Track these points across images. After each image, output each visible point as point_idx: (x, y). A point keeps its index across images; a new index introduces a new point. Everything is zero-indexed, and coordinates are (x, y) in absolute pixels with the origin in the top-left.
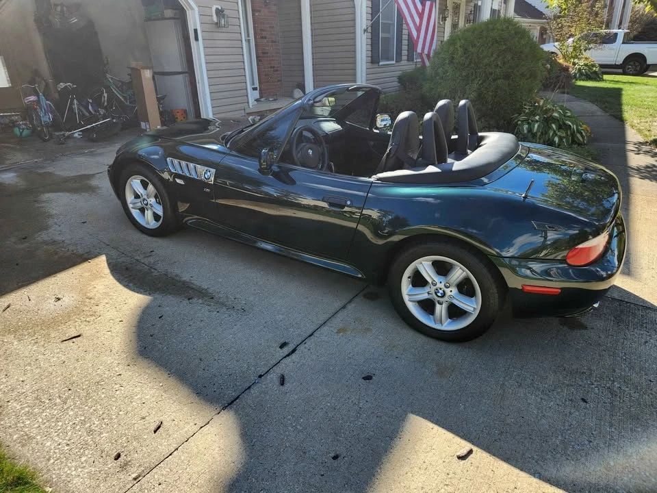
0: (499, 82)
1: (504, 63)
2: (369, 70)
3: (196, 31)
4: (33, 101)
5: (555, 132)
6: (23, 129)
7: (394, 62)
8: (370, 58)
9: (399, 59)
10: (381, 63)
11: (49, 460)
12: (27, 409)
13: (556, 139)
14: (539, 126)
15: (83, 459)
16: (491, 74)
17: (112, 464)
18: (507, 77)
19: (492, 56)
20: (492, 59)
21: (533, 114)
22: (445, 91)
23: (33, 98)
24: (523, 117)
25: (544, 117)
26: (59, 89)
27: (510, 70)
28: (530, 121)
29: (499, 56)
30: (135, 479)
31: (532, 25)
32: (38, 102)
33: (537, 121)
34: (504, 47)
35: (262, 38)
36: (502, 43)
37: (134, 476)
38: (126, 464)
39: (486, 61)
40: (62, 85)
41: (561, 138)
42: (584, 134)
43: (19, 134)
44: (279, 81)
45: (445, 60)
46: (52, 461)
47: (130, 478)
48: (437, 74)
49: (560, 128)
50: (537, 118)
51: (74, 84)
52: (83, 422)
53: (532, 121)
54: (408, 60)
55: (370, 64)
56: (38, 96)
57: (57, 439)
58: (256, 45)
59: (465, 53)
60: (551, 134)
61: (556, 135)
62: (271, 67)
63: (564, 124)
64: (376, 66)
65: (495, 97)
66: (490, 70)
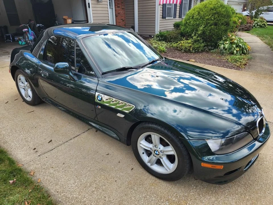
0: (212, 26)
1: (215, 19)
2: (160, 21)
3: (89, 4)
4: (26, 31)
5: (234, 48)
6: (23, 42)
7: (173, 18)
8: (162, 16)
9: (175, 17)
10: (166, 18)
11: (12, 148)
12: (7, 134)
13: (235, 52)
14: (228, 46)
15: (23, 149)
16: (209, 23)
17: (32, 151)
18: (216, 24)
19: (210, 15)
20: (210, 17)
21: (226, 40)
22: (190, 30)
23: (26, 30)
24: (222, 42)
25: (230, 42)
26: (37, 27)
27: (217, 22)
28: (224, 43)
29: (212, 16)
30: (39, 156)
31: (239, 3)
32: (28, 31)
33: (227, 44)
34: (215, 12)
35: (118, 7)
36: (214, 10)
37: (39, 155)
38: (37, 151)
39: (207, 17)
40: (38, 25)
41: (237, 51)
42: (247, 50)
43: (21, 44)
44: (124, 25)
45: (190, 17)
46: (12, 149)
47: (37, 155)
48: (187, 23)
49: (237, 46)
50: (227, 42)
51: (43, 25)
52: (25, 139)
53: (225, 43)
54: (179, 17)
55: (161, 19)
56: (28, 29)
57: (15, 143)
58: (115, 10)
59: (199, 14)
60: (233, 49)
61: (235, 50)
62: (121, 20)
63: (239, 45)
64: (164, 19)
65: (210, 33)
66: (209, 22)
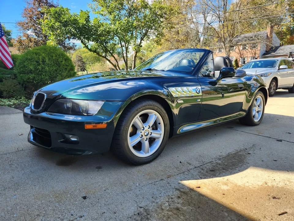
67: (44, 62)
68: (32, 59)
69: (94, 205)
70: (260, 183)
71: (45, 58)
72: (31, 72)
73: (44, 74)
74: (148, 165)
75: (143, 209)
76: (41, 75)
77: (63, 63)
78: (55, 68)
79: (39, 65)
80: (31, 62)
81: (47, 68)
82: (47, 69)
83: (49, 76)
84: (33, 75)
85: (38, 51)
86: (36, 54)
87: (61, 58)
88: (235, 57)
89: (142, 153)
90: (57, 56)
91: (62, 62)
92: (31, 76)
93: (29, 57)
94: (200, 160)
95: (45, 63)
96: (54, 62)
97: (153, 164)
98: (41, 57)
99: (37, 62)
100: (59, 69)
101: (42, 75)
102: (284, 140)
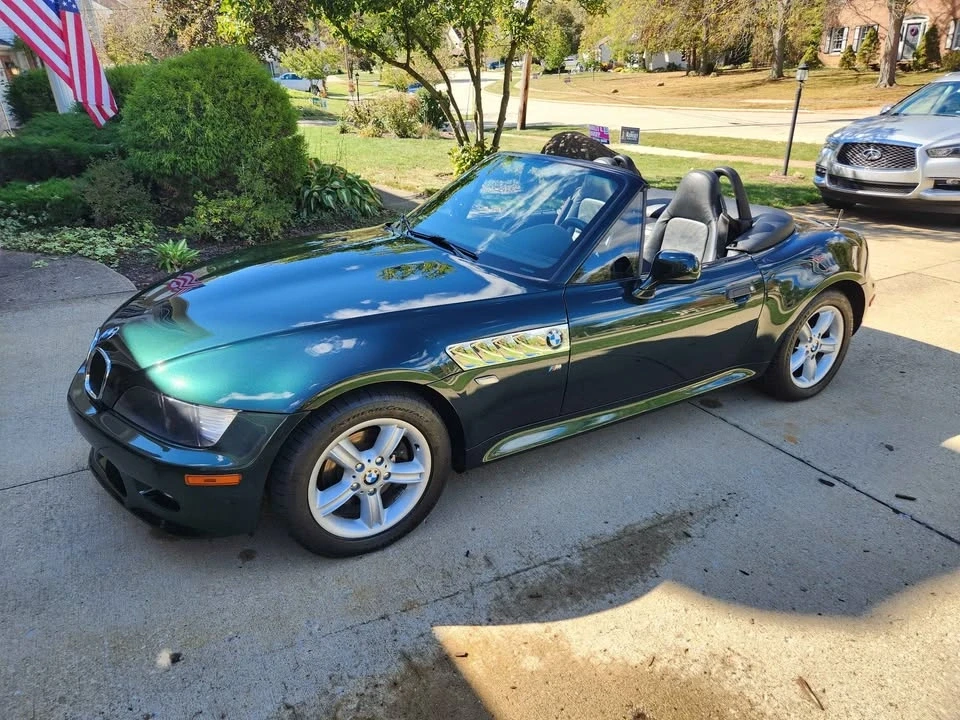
67: (199, 109)
68: (165, 103)
69: (187, 684)
70: (635, 659)
71: (202, 98)
72: (164, 144)
73: (201, 150)
74: (376, 556)
75: (291, 711)
76: (193, 154)
77: (258, 111)
78: (232, 133)
79: (186, 120)
80: (163, 111)
81: (209, 133)
82: (211, 135)
83: (217, 157)
84: (173, 156)
85: (183, 72)
86: (177, 83)
87: (253, 95)
88: (928, 18)
89: (360, 527)
90: (241, 88)
91: (254, 107)
92: (167, 158)
93: (156, 96)
94: (525, 551)
95: (204, 115)
96: (229, 110)
97: (391, 552)
98: (188, 95)
99: (179, 112)
100: (246, 131)
101: (197, 156)
102: (845, 483)
